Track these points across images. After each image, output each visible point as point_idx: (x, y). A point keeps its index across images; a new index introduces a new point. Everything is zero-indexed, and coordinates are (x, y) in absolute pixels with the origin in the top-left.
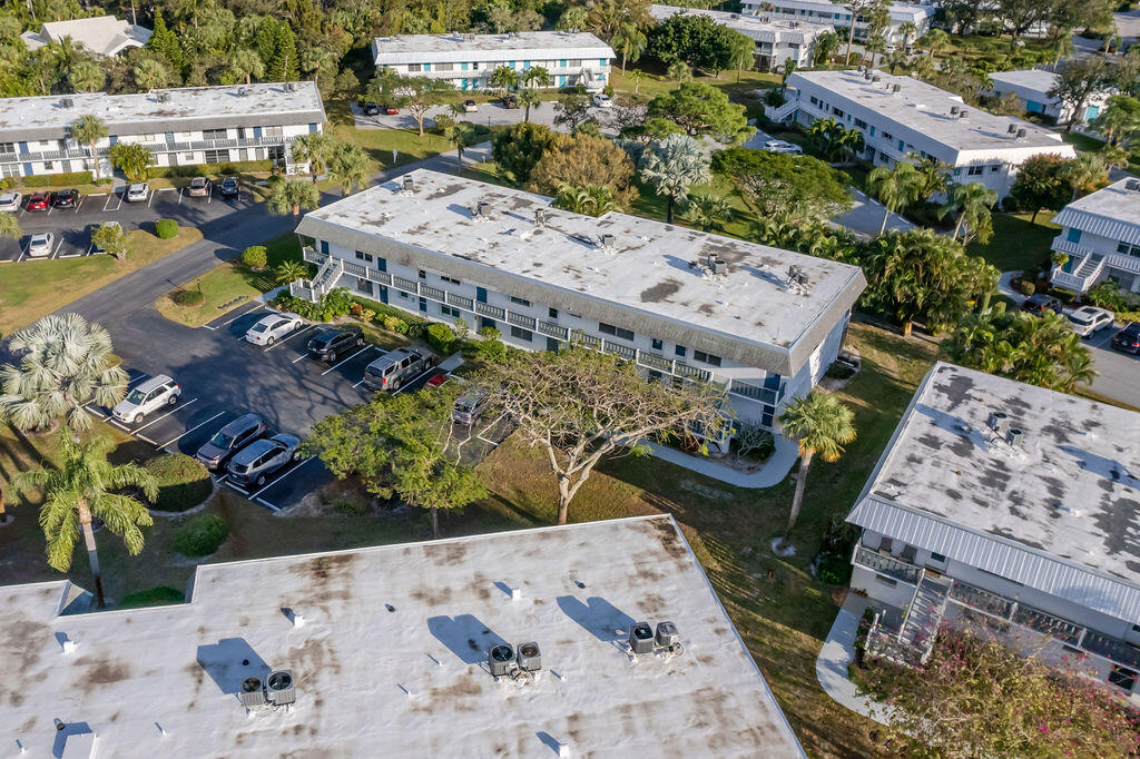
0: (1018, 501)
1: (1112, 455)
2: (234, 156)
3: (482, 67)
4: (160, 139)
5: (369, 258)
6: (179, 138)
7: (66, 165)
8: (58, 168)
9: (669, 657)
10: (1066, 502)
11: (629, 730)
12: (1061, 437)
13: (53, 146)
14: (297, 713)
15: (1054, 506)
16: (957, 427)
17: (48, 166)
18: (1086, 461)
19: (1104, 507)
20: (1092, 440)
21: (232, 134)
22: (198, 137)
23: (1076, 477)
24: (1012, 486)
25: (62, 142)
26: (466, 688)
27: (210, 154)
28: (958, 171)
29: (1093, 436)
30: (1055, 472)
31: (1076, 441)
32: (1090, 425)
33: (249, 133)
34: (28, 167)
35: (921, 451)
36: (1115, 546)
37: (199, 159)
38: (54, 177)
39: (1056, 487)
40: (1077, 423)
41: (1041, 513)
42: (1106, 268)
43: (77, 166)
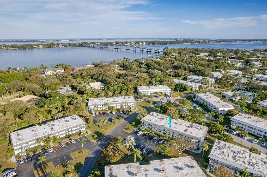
0: (225, 155)
1: (234, 150)
2: (124, 107)
3: (153, 92)
4: (115, 105)
5: (149, 125)
6: (117, 105)
7: (103, 108)
8: (101, 109)
9: (194, 169)
10: (229, 155)
11: (192, 174)
12: (229, 148)
13: (101, 106)
14: (164, 173)
15: (228, 156)
16: (219, 147)
17: (100, 108)
18: (232, 151)
19: (233, 156)
20: (232, 149)
21: (124, 104)
22: (120, 105)
23: (230, 152)
24: (224, 153)
25: (102, 106)
26: (177, 171)
27: (121, 107)
28: (219, 111)
29: (233, 148)
30: (228, 152)
31: (231, 149)
32: (232, 147)
33: (126, 104)
34: (98, 109)
35: (215, 150)
36: (234, 159)
37: (120, 107)
38: (101, 110)
39: (228, 154)
40: (231, 147)
41: (227, 156)
42: (237, 126)
43: (104, 108)
